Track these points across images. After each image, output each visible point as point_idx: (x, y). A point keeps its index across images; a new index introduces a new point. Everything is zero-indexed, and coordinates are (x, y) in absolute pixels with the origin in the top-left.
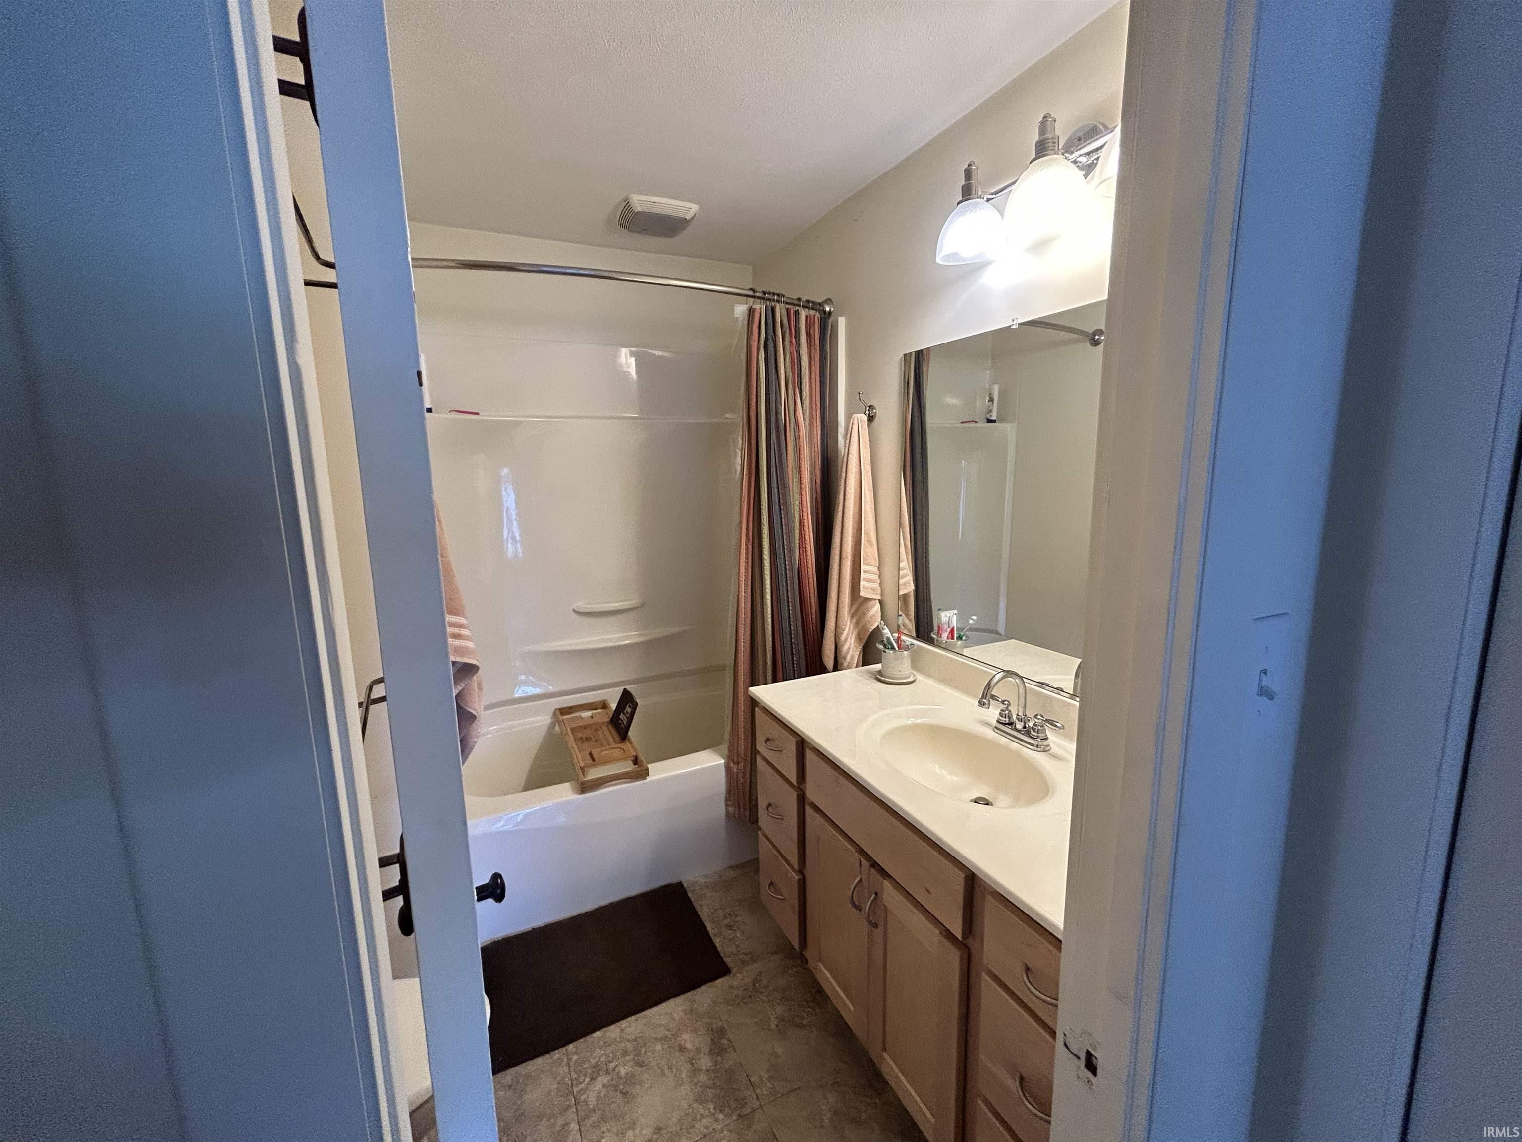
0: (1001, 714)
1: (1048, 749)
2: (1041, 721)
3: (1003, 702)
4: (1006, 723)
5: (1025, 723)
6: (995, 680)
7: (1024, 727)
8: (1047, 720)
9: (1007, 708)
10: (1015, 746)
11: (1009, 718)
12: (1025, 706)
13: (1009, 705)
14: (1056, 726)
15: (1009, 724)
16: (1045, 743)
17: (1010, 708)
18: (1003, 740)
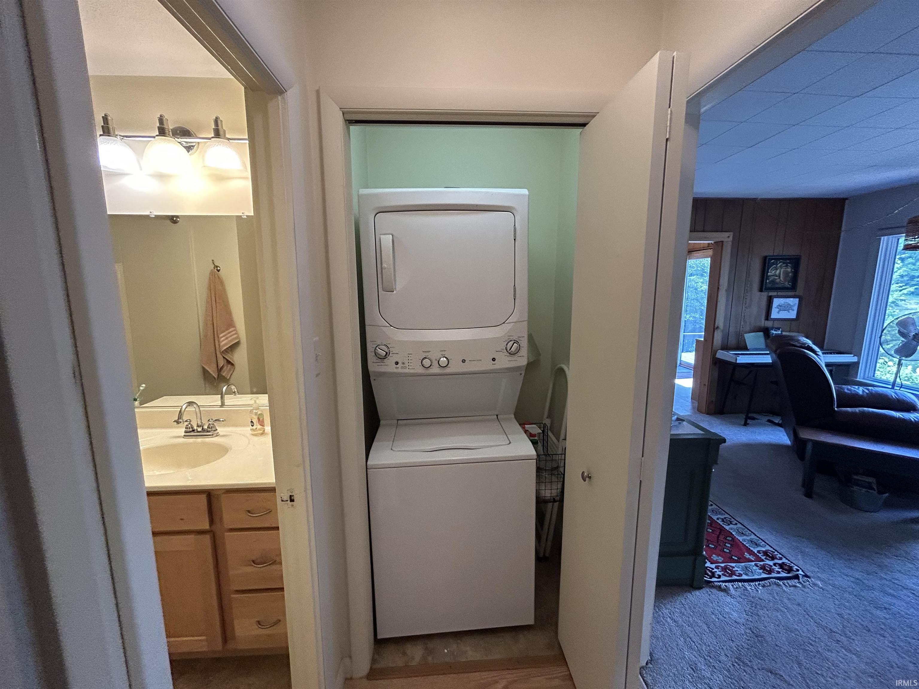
0: (186, 428)
1: (218, 434)
2: (212, 422)
3: (186, 421)
4: (190, 432)
5: (203, 427)
6: (183, 409)
7: (203, 429)
8: (216, 420)
9: (190, 424)
10: (200, 440)
11: (192, 428)
12: (201, 419)
13: (190, 421)
14: (220, 421)
15: (192, 431)
16: (216, 432)
17: (191, 423)
18: (191, 440)
